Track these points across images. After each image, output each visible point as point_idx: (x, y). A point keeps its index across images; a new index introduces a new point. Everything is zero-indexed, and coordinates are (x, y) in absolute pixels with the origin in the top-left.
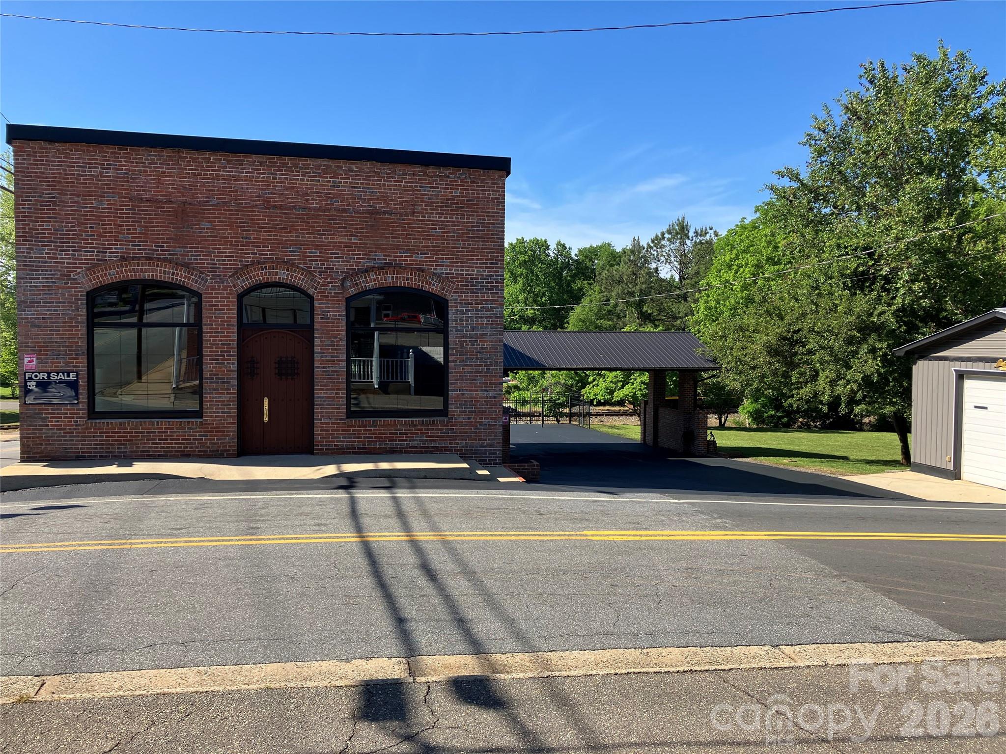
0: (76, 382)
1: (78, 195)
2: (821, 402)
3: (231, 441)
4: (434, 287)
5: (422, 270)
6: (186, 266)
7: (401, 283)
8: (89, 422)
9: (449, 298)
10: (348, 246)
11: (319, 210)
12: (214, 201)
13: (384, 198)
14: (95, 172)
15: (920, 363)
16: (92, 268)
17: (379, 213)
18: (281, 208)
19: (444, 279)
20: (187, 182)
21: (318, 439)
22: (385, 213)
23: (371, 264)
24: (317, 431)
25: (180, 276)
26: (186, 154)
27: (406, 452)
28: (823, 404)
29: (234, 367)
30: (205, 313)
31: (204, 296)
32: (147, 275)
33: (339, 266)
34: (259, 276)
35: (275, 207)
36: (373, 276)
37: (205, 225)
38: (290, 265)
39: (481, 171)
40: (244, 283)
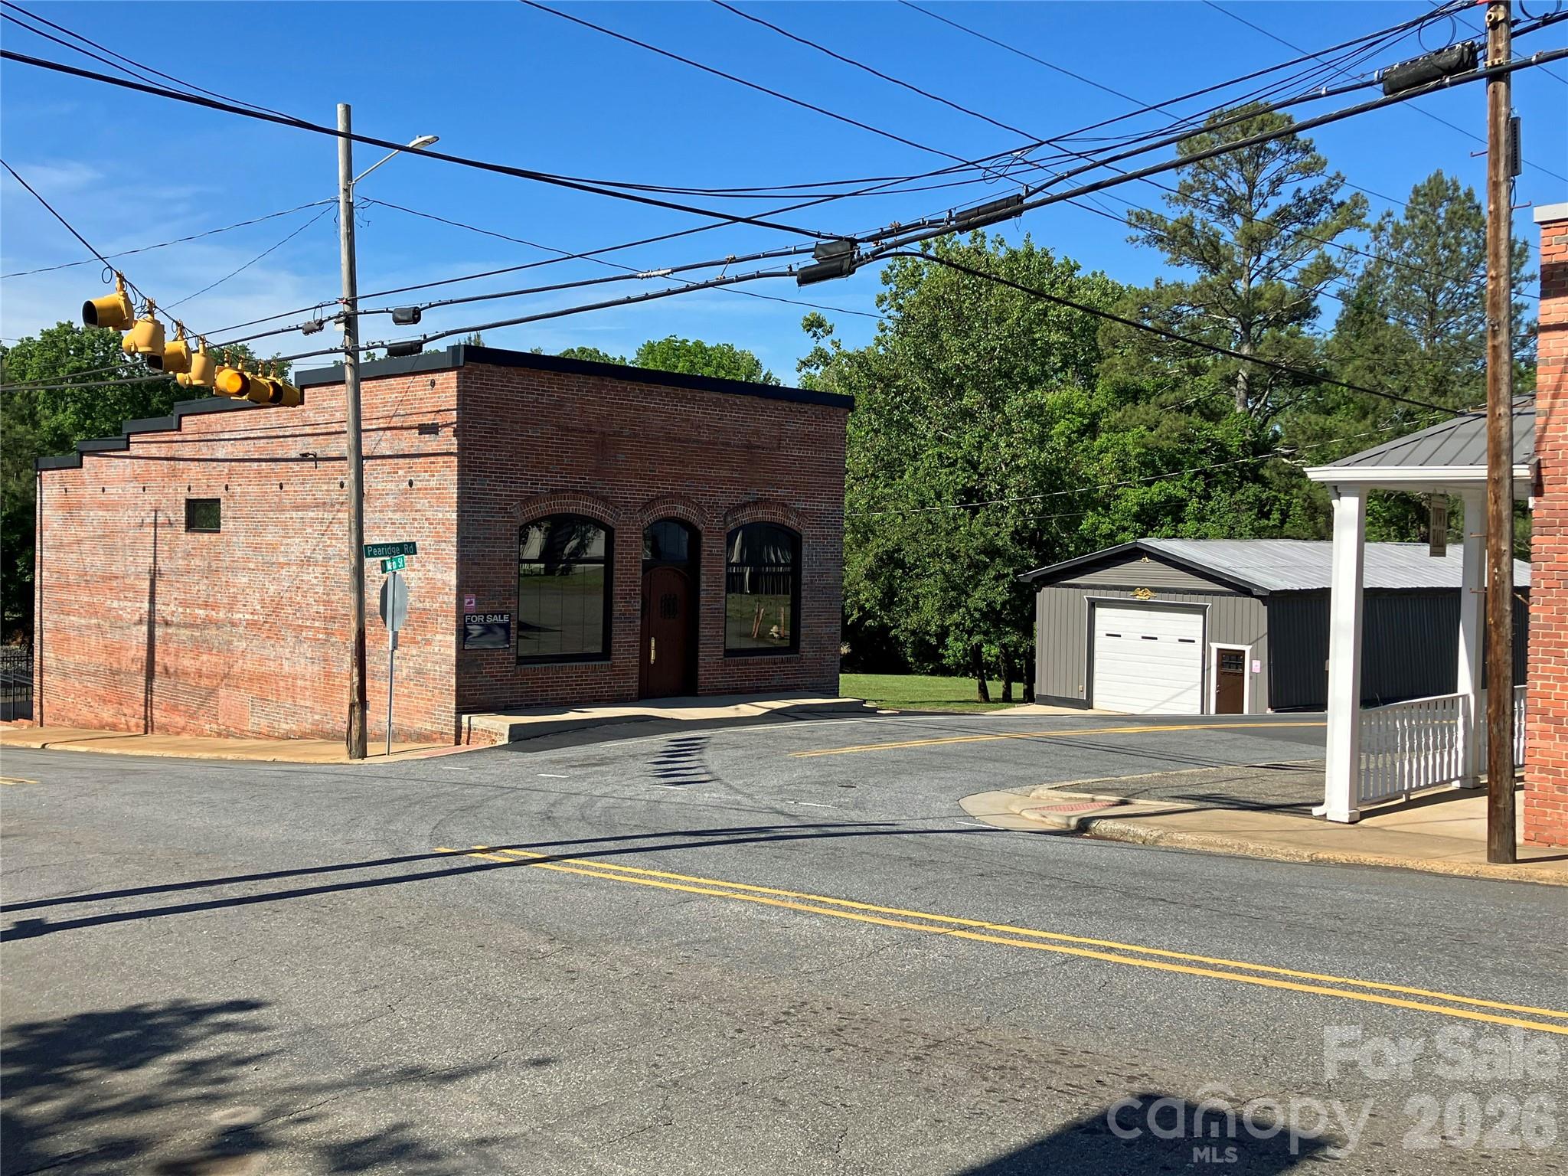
0: (509, 623)
1: (517, 423)
2: (927, 633)
3: (633, 684)
4: (792, 522)
5: (785, 505)
6: (605, 499)
7: (769, 518)
8: (519, 667)
9: (803, 533)
10: (731, 480)
11: (709, 443)
12: (626, 432)
13: (757, 432)
14: (531, 398)
15: (1045, 589)
16: (527, 500)
17: (754, 448)
18: (680, 440)
19: (800, 514)
20: (605, 411)
21: (701, 679)
22: (758, 447)
23: (746, 498)
24: (701, 671)
25: (598, 511)
26: (610, 382)
27: (769, 691)
28: (930, 635)
29: (638, 606)
30: (617, 549)
31: (616, 531)
32: (571, 509)
33: (723, 500)
34: (662, 511)
35: (674, 439)
36: (748, 511)
37: (621, 457)
38: (685, 500)
39: (831, 408)
40: (649, 518)
